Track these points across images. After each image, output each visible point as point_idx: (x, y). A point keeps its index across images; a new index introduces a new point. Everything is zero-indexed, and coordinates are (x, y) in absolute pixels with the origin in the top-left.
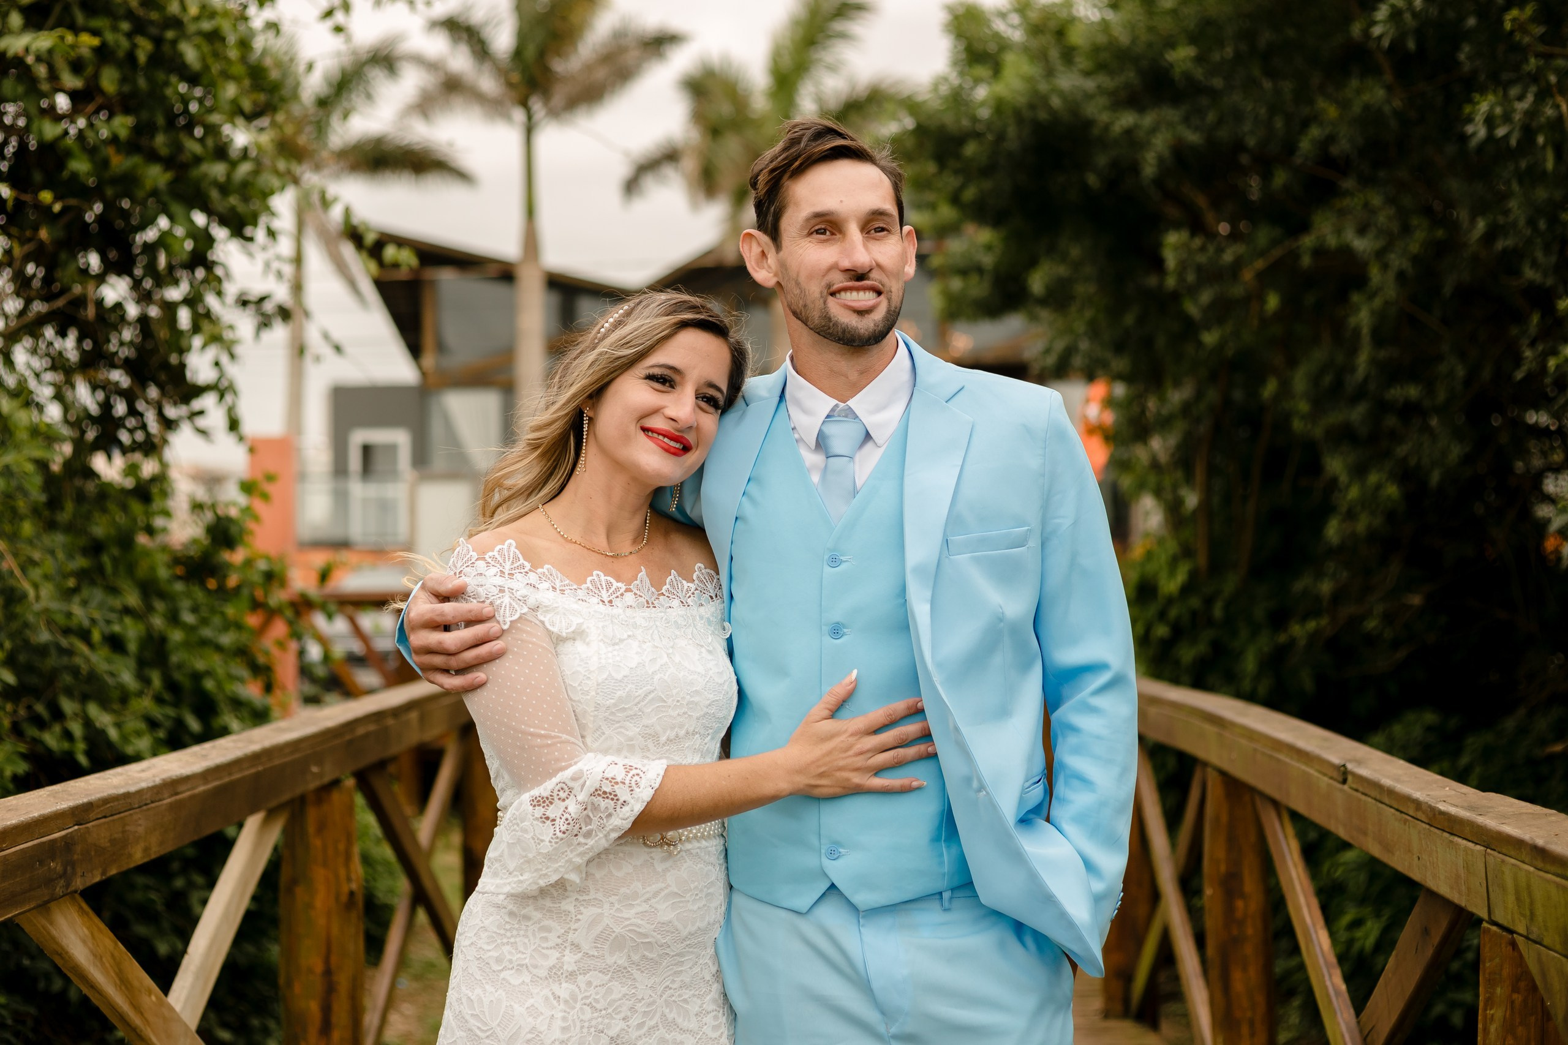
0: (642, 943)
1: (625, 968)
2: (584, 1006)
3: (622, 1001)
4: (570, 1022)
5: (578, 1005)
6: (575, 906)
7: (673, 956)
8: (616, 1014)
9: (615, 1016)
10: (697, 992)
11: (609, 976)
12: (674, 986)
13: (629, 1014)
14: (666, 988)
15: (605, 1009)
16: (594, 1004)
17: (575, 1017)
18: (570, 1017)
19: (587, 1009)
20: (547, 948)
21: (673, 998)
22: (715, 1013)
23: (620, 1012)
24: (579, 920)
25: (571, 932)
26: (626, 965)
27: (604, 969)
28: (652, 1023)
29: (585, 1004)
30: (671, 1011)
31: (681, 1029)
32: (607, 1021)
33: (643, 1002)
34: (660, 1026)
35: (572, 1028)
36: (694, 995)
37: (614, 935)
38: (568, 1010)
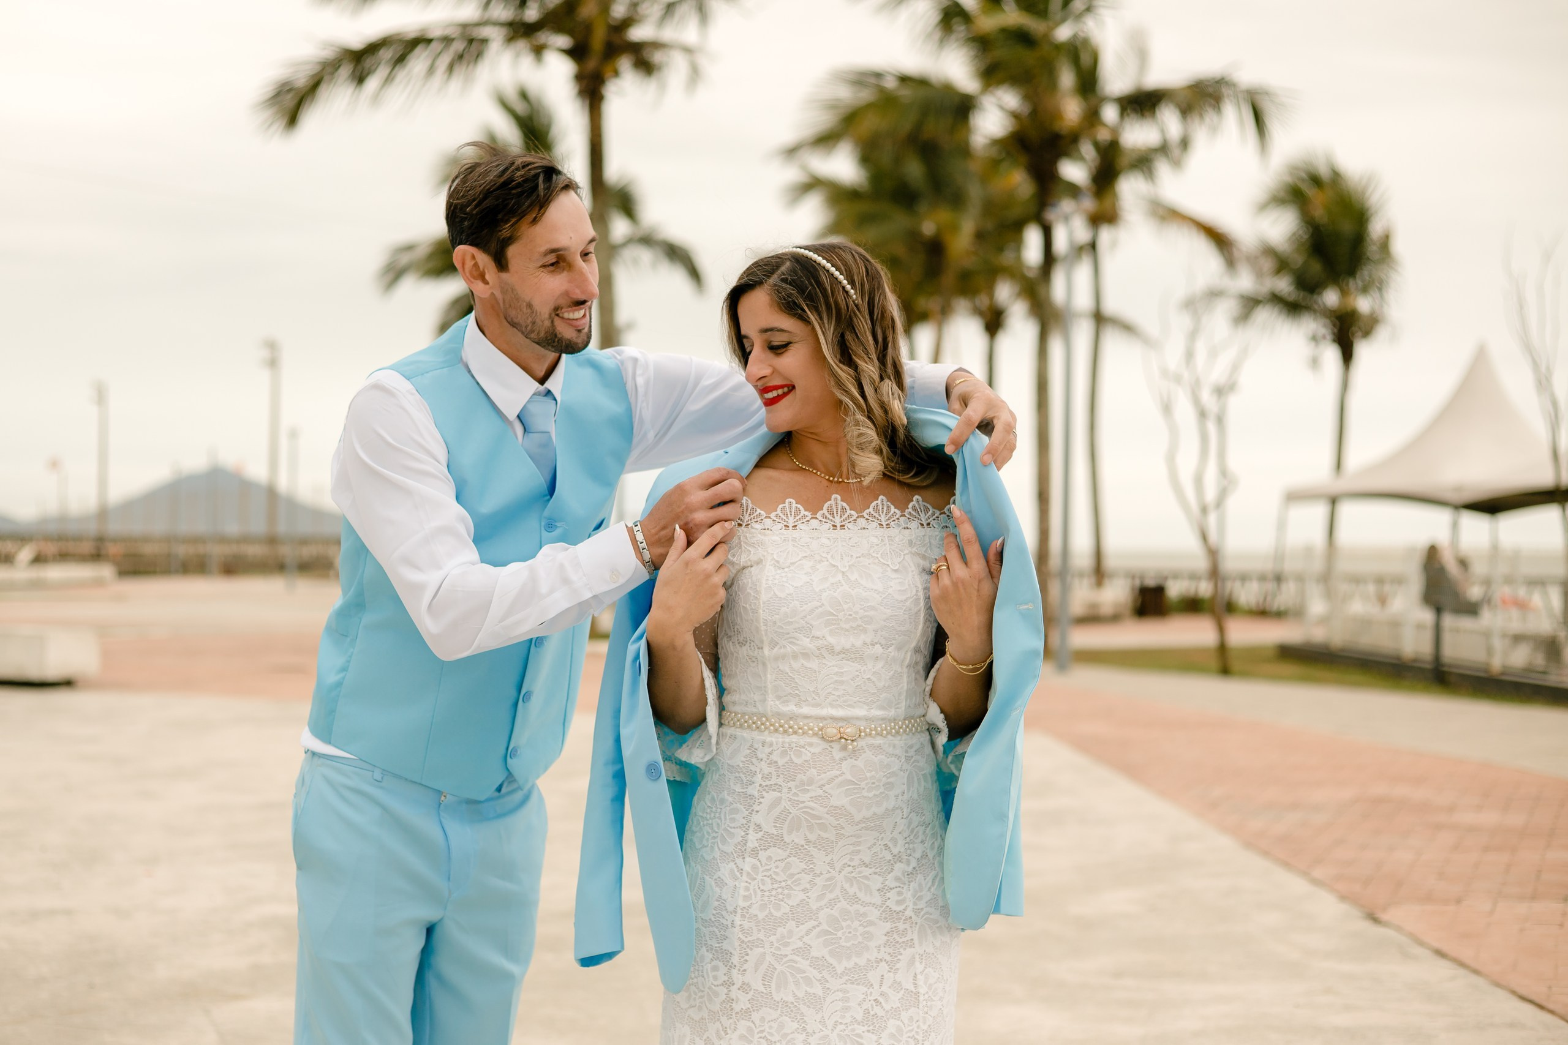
0: (816, 823)
1: (803, 846)
2: (764, 878)
3: (800, 875)
4: (751, 891)
5: (759, 877)
6: (759, 791)
7: (849, 837)
8: (795, 885)
9: (794, 888)
10: (878, 870)
11: (788, 852)
12: (852, 864)
13: (808, 886)
14: (844, 864)
15: (784, 881)
16: (774, 876)
17: (756, 887)
18: (751, 888)
19: (768, 880)
20: (734, 828)
21: (853, 874)
22: (898, 889)
23: (800, 884)
24: (761, 803)
25: (754, 813)
26: (803, 843)
27: (783, 846)
28: (832, 896)
29: (765, 876)
30: (852, 885)
31: (863, 902)
32: (786, 892)
33: (822, 876)
34: (841, 899)
35: (753, 896)
36: (875, 873)
37: (791, 816)
38: (749, 881)
